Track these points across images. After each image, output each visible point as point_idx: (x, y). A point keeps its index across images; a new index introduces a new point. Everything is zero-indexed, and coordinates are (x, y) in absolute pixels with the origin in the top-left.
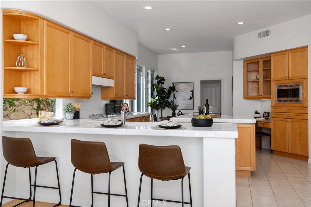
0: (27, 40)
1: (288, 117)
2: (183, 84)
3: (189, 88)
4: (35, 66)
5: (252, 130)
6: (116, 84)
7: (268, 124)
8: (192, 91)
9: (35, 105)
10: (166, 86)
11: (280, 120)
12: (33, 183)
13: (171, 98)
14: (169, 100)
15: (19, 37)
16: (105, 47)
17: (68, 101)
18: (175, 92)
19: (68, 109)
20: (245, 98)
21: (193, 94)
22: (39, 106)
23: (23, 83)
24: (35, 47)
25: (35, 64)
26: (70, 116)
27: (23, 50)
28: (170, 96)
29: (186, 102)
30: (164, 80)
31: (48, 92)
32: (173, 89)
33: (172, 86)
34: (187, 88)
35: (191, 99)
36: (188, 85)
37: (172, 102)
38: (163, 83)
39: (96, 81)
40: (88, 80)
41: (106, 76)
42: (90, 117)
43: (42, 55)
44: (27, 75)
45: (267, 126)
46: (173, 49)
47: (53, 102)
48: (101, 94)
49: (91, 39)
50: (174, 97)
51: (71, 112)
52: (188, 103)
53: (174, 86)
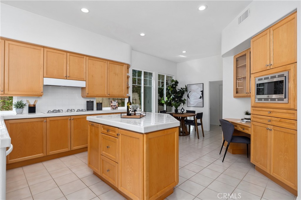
1: (270, 123)
2: (195, 85)
3: (199, 89)
7: (248, 129)
8: (202, 92)
11: (260, 125)
13: (185, 97)
14: (183, 99)
18: (188, 92)
20: (235, 97)
21: (203, 94)
29: (197, 100)
30: (178, 83)
33: (184, 88)
35: (201, 98)
36: (198, 86)
38: (177, 85)
41: (70, 78)
45: (246, 131)
48: (82, 94)
50: (188, 96)
52: (199, 102)
53: (186, 88)
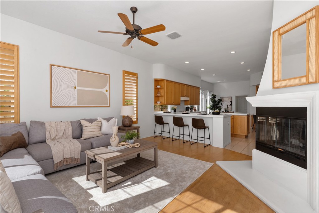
0: (161, 87)
2: (226, 98)
4: (163, 95)
5: (246, 118)
6: (190, 99)
8: (231, 101)
9: (161, 107)
10: (217, 99)
12: (162, 130)
13: (220, 105)
14: (219, 106)
15: (159, 86)
16: (186, 85)
17: (173, 106)
18: (222, 102)
19: (172, 109)
21: (231, 103)
22: (162, 108)
23: (159, 100)
24: (163, 89)
25: (163, 94)
26: (173, 111)
27: (159, 90)
28: (219, 104)
30: (216, 96)
31: (166, 103)
32: (220, 100)
33: (220, 99)
34: (228, 100)
35: (230, 105)
36: (229, 98)
37: (220, 106)
38: (215, 98)
39: (182, 98)
40: (179, 98)
41: (186, 96)
42: (180, 112)
43: (165, 91)
44: (160, 97)
46: (218, 82)
47: (167, 106)
48: (185, 103)
49: (180, 83)
50: (222, 104)
51: (173, 110)
53: (221, 99)
